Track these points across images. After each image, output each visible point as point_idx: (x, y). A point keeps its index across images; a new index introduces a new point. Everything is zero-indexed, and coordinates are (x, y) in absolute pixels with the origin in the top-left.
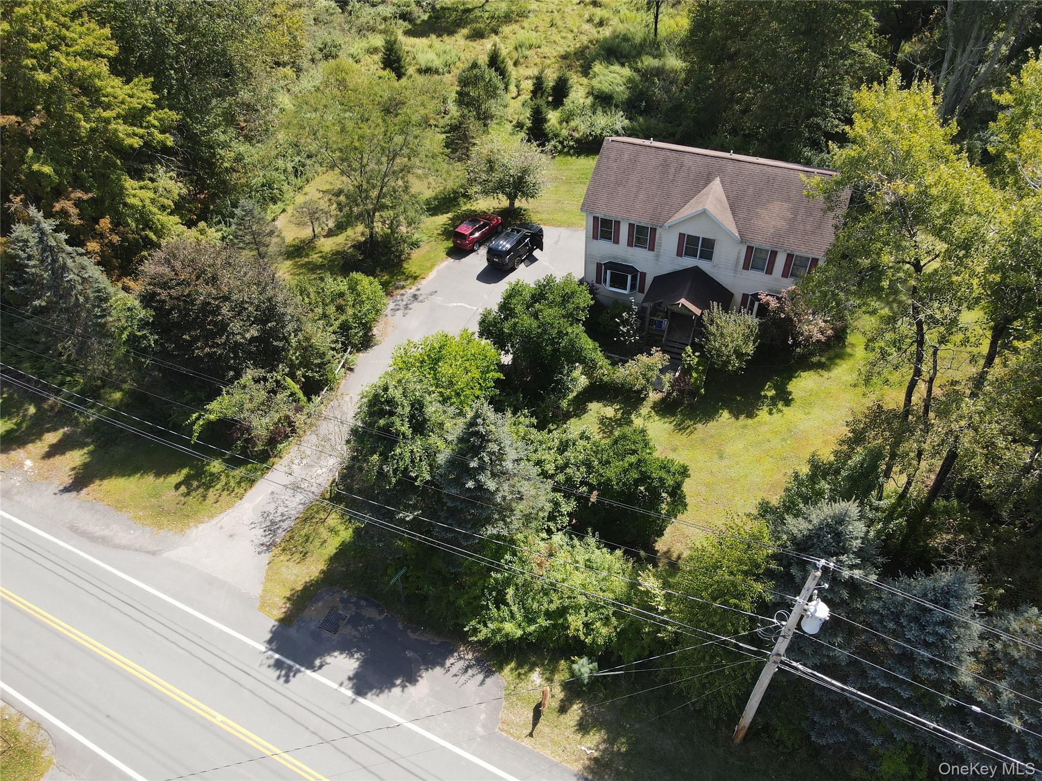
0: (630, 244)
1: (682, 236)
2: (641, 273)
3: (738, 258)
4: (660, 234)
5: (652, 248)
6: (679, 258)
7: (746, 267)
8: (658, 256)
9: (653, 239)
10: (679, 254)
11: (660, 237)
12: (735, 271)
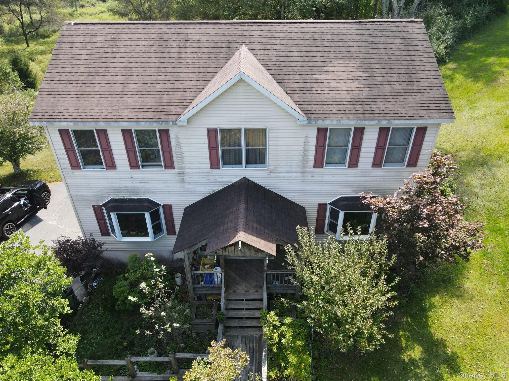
0: (134, 165)
1: (211, 133)
2: (164, 206)
3: (306, 151)
4: (177, 138)
5: (170, 165)
6: (216, 171)
7: (318, 164)
8: (182, 175)
9: (167, 148)
10: (214, 165)
11: (178, 143)
12: (303, 172)
